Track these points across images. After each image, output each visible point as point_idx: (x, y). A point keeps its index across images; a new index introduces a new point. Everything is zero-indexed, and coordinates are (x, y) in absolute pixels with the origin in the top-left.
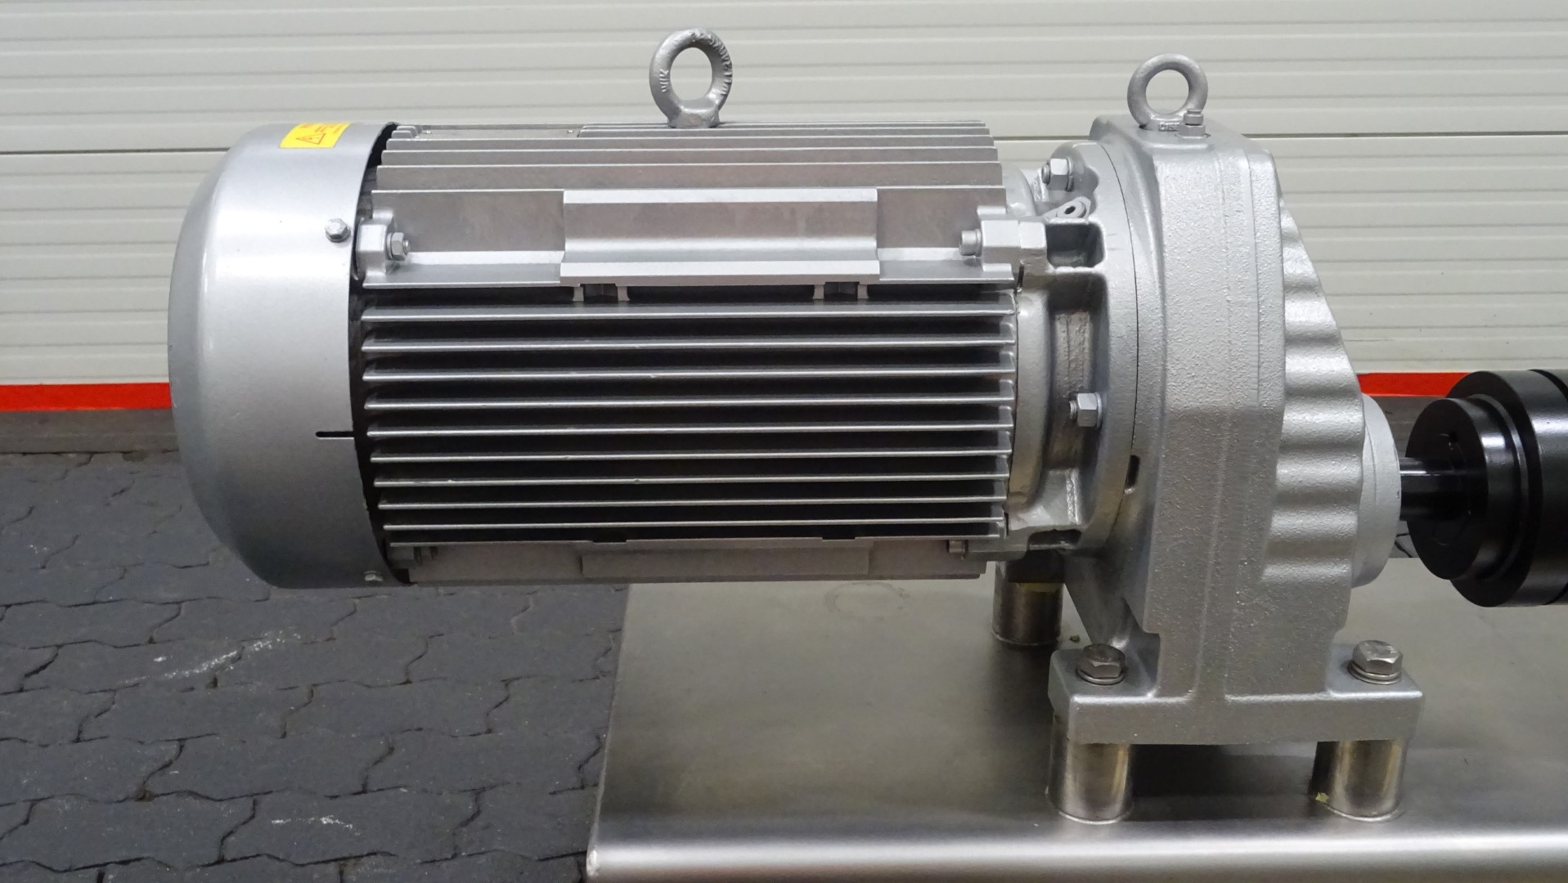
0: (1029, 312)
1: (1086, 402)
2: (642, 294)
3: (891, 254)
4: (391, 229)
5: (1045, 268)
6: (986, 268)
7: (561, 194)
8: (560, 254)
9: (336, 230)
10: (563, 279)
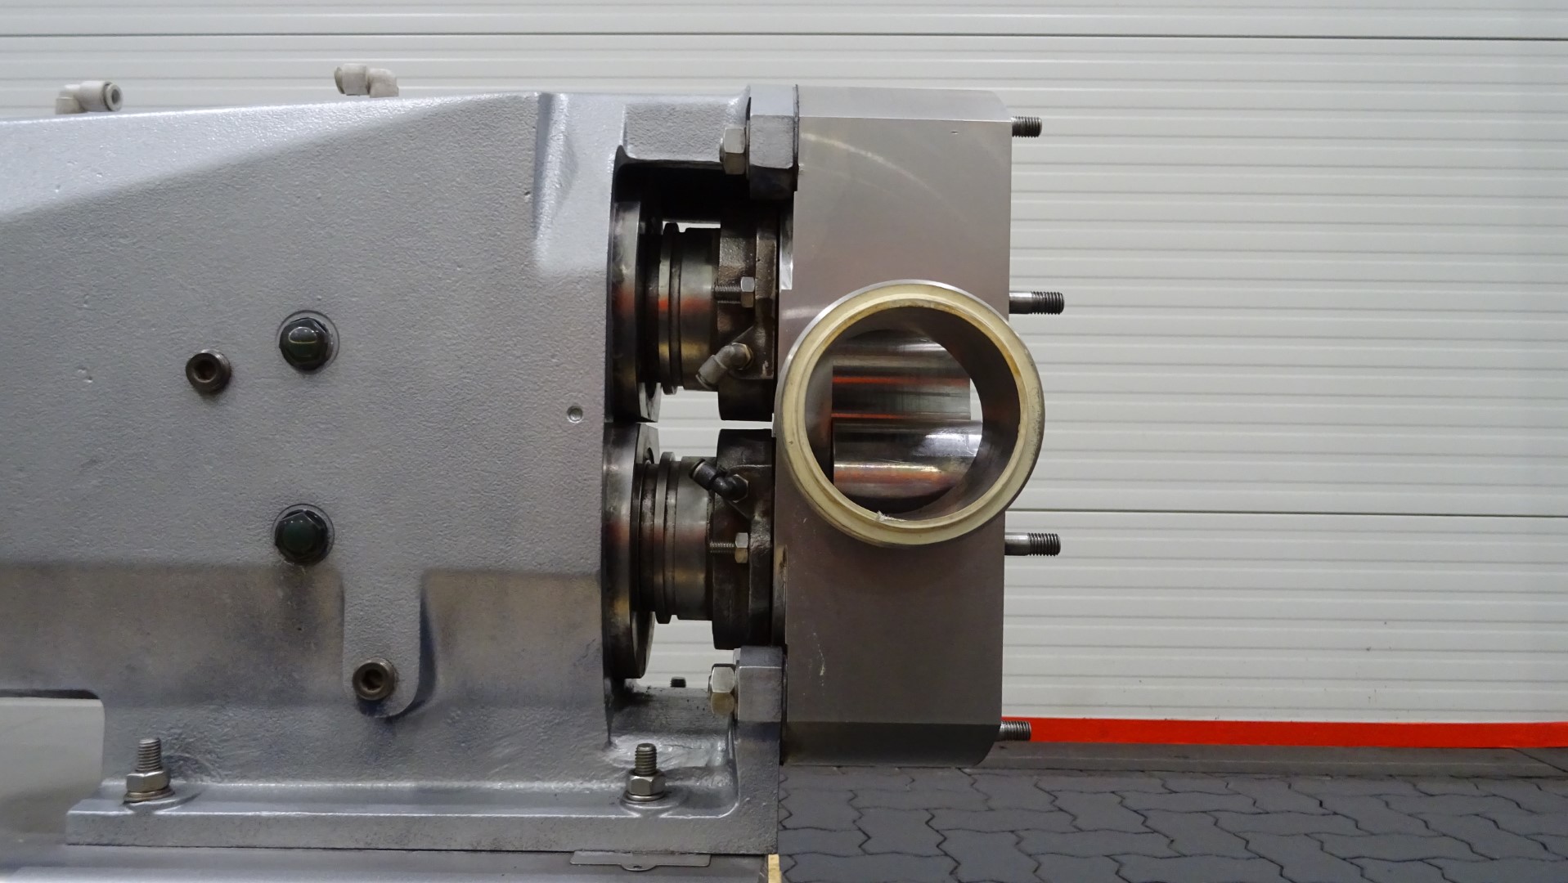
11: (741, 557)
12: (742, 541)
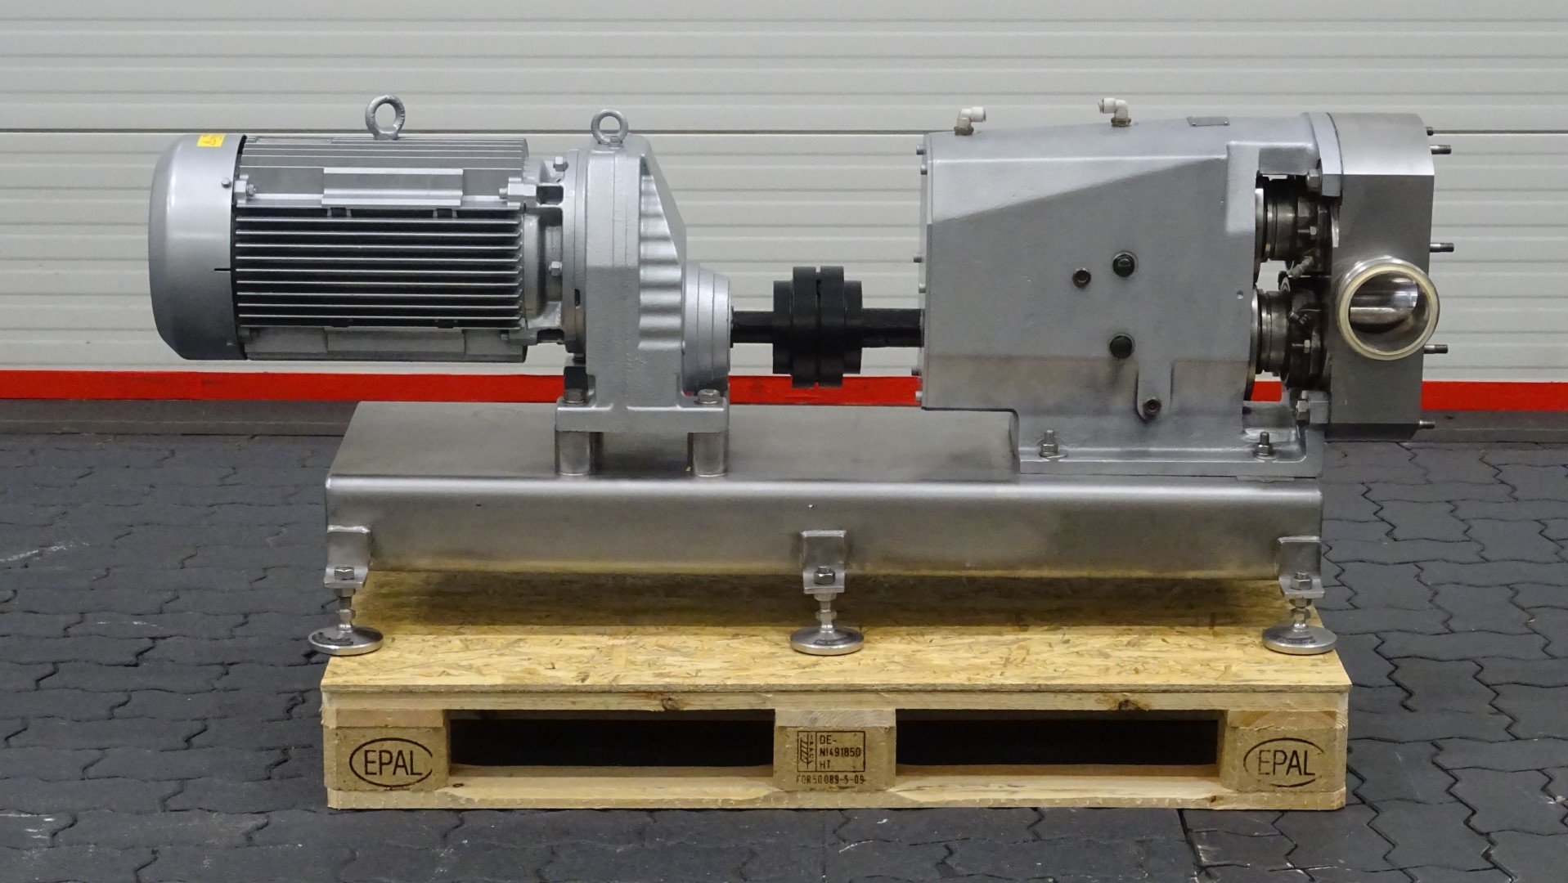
0: (530, 225)
1: (555, 265)
2: (357, 212)
3: (469, 198)
4: (248, 183)
5: (535, 204)
6: (509, 204)
7: (323, 170)
8: (322, 195)
9: (226, 183)
10: (323, 205)
11: (1306, 351)
12: (1307, 343)
